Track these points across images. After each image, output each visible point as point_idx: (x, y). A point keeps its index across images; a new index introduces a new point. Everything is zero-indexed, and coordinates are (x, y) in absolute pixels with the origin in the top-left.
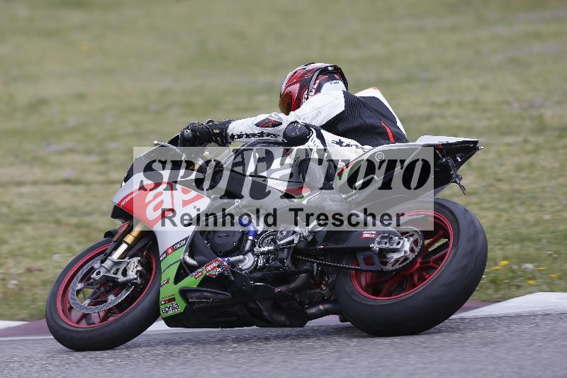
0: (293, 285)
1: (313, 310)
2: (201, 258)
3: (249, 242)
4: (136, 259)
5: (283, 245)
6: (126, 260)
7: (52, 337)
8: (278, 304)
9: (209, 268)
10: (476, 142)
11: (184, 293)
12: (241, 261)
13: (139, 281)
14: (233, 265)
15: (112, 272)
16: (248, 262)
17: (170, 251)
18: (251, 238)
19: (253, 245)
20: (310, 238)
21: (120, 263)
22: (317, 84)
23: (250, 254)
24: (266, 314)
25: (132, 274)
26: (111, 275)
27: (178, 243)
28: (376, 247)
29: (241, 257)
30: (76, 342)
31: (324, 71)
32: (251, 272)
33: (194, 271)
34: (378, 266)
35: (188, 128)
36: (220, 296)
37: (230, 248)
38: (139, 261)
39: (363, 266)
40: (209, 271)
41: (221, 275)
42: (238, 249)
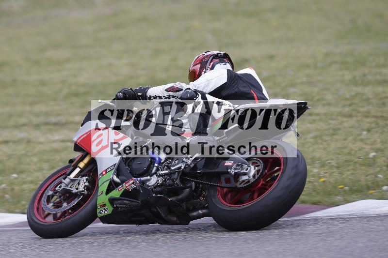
0: (180, 197)
1: (195, 214)
2: (123, 178)
3: (155, 168)
4: (85, 178)
5: (175, 169)
6: (79, 178)
7: (30, 228)
8: (171, 209)
9: (127, 185)
10: (306, 104)
11: (112, 201)
12: (148, 180)
13: (86, 192)
14: (143, 183)
15: (69, 186)
16: (153, 181)
17: (104, 173)
18: (156, 165)
19: (158, 170)
20: (192, 166)
21: (74, 180)
22: (211, 65)
23: (155, 175)
24: (163, 215)
25: (81, 188)
26: (68, 188)
27: (109, 168)
28: (232, 171)
29: (149, 177)
30: (44, 232)
31: (216, 56)
32: (155, 188)
33: (118, 186)
34: (232, 184)
35: (120, 92)
36: (134, 203)
37: (142, 171)
38: (87, 180)
39: (224, 184)
40: (127, 186)
41: (135, 189)
42: (147, 172)
